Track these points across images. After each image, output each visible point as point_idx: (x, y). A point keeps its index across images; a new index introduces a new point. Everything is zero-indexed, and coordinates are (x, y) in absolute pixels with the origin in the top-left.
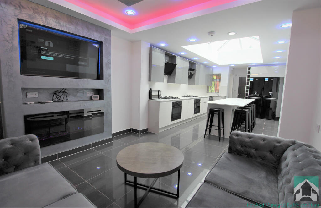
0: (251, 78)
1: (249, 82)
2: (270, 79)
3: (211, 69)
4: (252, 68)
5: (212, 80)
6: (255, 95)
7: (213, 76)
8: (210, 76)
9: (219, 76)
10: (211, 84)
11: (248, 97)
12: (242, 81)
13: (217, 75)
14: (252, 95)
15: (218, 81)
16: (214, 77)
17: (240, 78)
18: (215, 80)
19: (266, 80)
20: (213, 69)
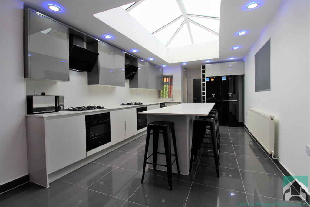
0: (206, 77)
1: (205, 82)
2: (227, 77)
3: (161, 70)
4: (206, 66)
5: (163, 84)
6: (213, 99)
7: (164, 79)
8: (161, 79)
9: (170, 77)
10: (163, 89)
11: (205, 100)
12: (197, 83)
13: (168, 77)
14: (210, 98)
15: (170, 84)
16: (166, 80)
17: (194, 80)
18: (167, 83)
19: (224, 79)
20: (163, 70)
